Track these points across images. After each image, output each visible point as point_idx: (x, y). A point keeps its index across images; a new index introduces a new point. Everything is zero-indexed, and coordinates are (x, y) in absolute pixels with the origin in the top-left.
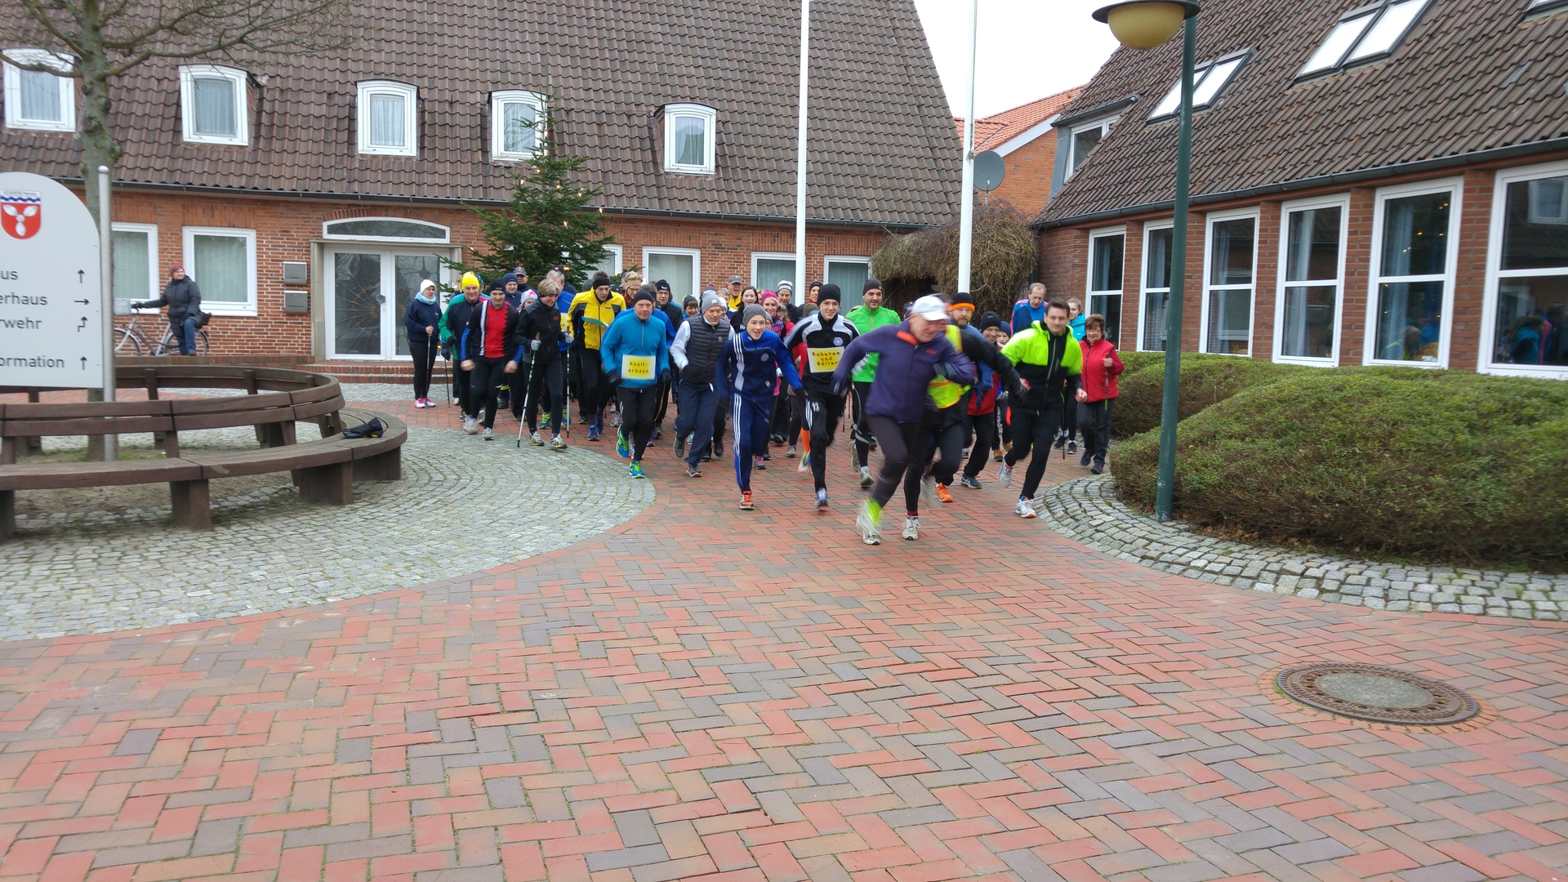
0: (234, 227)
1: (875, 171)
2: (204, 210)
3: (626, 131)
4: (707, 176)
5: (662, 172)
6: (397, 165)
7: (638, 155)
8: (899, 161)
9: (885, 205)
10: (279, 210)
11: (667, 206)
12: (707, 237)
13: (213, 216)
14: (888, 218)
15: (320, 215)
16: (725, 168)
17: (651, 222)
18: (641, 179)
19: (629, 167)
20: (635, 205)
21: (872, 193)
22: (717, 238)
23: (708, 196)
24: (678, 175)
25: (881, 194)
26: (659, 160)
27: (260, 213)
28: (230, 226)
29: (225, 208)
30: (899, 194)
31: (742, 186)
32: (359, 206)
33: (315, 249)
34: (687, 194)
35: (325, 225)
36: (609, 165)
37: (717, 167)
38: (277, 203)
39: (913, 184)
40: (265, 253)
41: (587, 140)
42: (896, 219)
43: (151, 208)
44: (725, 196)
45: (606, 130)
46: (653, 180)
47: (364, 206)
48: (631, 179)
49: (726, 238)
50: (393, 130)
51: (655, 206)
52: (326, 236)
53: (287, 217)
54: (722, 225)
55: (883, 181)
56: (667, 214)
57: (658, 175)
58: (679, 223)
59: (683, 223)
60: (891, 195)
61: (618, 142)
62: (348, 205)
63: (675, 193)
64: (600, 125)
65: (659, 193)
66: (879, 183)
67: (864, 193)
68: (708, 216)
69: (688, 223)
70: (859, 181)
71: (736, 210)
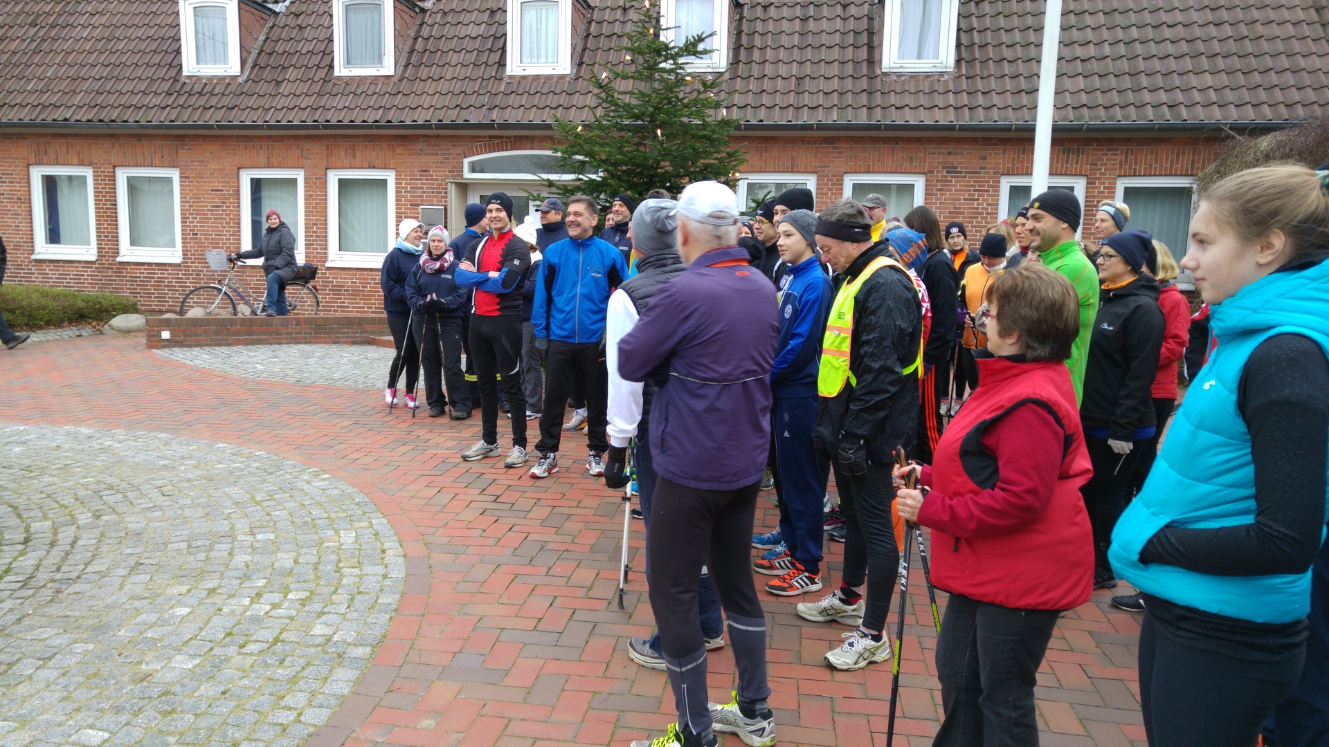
0: (374, 168)
1: (1217, 47)
2: (346, 150)
3: (838, 24)
4: (941, 74)
5: (878, 72)
6: (547, 86)
7: (849, 54)
8: (1260, 29)
9: (1230, 96)
10: (419, 146)
11: (878, 116)
12: (936, 158)
13: (355, 158)
14: (1234, 115)
15: (460, 150)
16: (970, 62)
17: (857, 140)
18: (849, 84)
19: (835, 69)
20: (833, 117)
21: (1208, 79)
22: (951, 159)
23: (940, 100)
24: (900, 75)
25: (1224, 79)
26: (877, 58)
27: (399, 150)
28: (370, 168)
29: (366, 146)
30: (1257, 78)
31: (993, 84)
32: (501, 137)
33: (453, 191)
34: (910, 100)
35: (466, 161)
36: (808, 69)
37: (958, 61)
38: (416, 138)
39: (1285, 62)
40: (404, 197)
41: (785, 40)
42: (1249, 115)
43: (299, 152)
44: (965, 98)
45: (812, 25)
46: (864, 84)
47: (508, 137)
48: (835, 84)
49: (963, 158)
50: (547, 44)
51: (862, 118)
52: (467, 175)
53: (426, 154)
54: (958, 141)
55: (1229, 61)
56: (877, 127)
57: (872, 78)
58: (896, 140)
59: (901, 139)
60: (1242, 80)
61: (825, 39)
62: (490, 137)
63: (893, 99)
64: (804, 20)
65: (869, 101)
66: (1221, 64)
67: (1194, 81)
68: (936, 127)
69: (909, 140)
70: (1188, 64)
71: (981, 117)
